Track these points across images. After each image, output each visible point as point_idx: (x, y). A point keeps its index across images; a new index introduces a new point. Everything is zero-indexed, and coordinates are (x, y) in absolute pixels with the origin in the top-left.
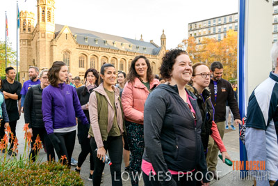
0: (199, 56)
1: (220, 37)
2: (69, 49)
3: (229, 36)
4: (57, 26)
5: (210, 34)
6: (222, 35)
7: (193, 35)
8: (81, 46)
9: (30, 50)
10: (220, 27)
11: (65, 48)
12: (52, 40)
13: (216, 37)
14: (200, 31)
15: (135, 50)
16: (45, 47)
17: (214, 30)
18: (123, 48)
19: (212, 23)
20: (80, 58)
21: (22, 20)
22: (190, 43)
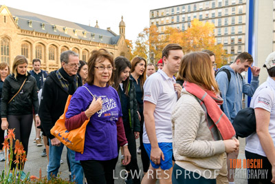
1: (183, 27)
2: (9, 35)
3: (194, 26)
5: (173, 23)
6: (186, 25)
7: (155, 24)
8: (24, 31)
10: (183, 16)
11: (3, 33)
13: (180, 26)
14: (162, 19)
15: (90, 39)
17: (178, 19)
18: (75, 36)
19: (176, 11)
22: (152, 32)
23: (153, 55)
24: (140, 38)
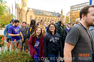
0: (74, 17)
2: (32, 15)
4: (28, 8)
5: (78, 10)
7: (72, 10)
8: (35, 14)
9: (20, 16)
10: (81, 7)
11: (30, 15)
12: (26, 13)
14: (74, 9)
15: (53, 16)
16: (24, 15)
17: (79, 8)
18: (49, 15)
19: (79, 6)
20: (35, 18)
21: (17, 6)
22: (71, 13)
23: (71, 19)
24: (67, 15)
